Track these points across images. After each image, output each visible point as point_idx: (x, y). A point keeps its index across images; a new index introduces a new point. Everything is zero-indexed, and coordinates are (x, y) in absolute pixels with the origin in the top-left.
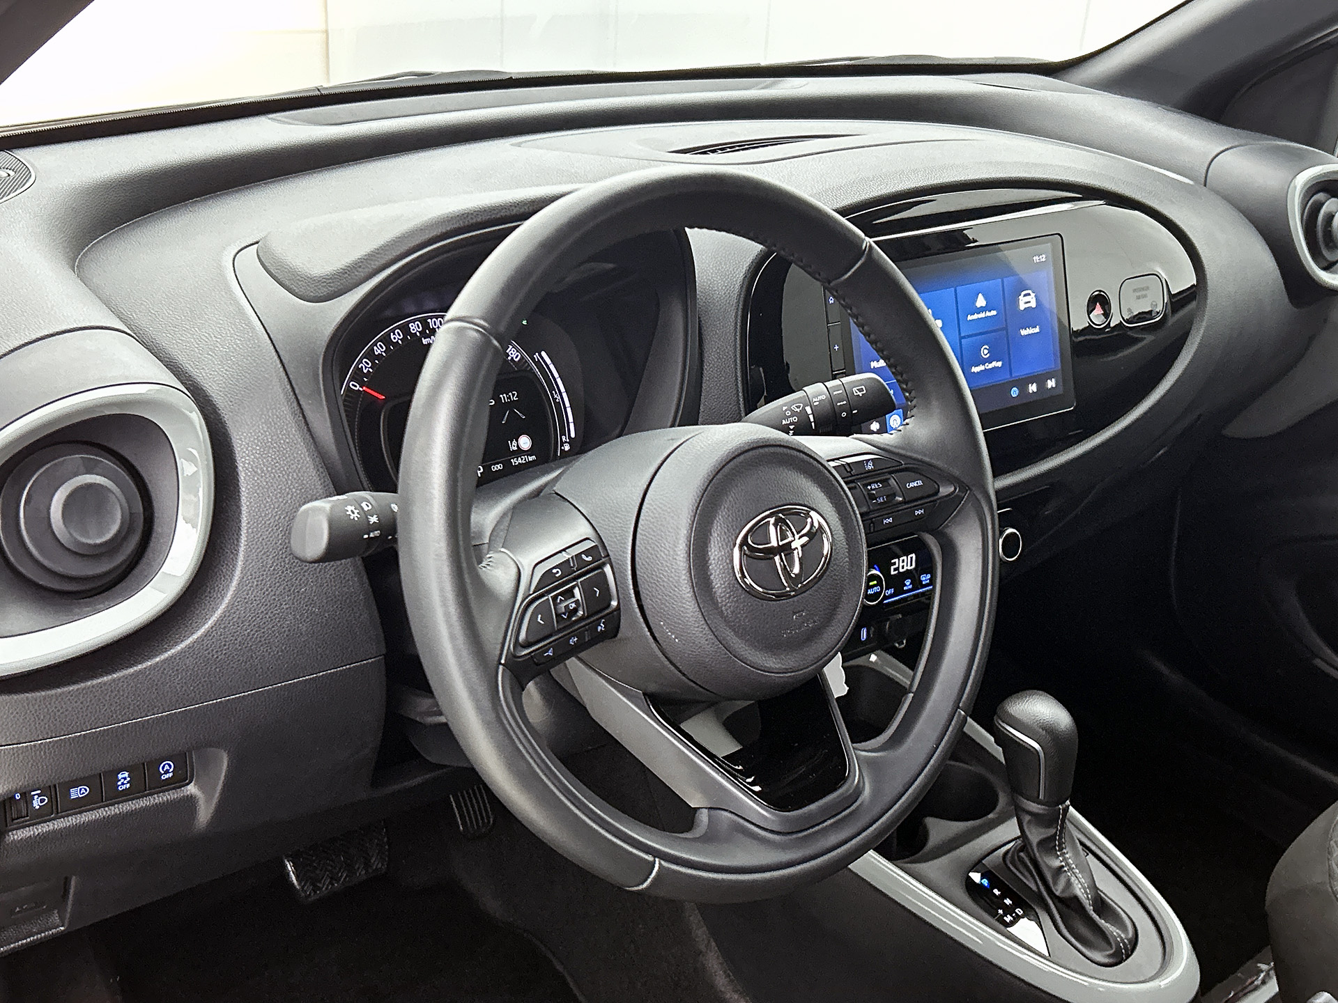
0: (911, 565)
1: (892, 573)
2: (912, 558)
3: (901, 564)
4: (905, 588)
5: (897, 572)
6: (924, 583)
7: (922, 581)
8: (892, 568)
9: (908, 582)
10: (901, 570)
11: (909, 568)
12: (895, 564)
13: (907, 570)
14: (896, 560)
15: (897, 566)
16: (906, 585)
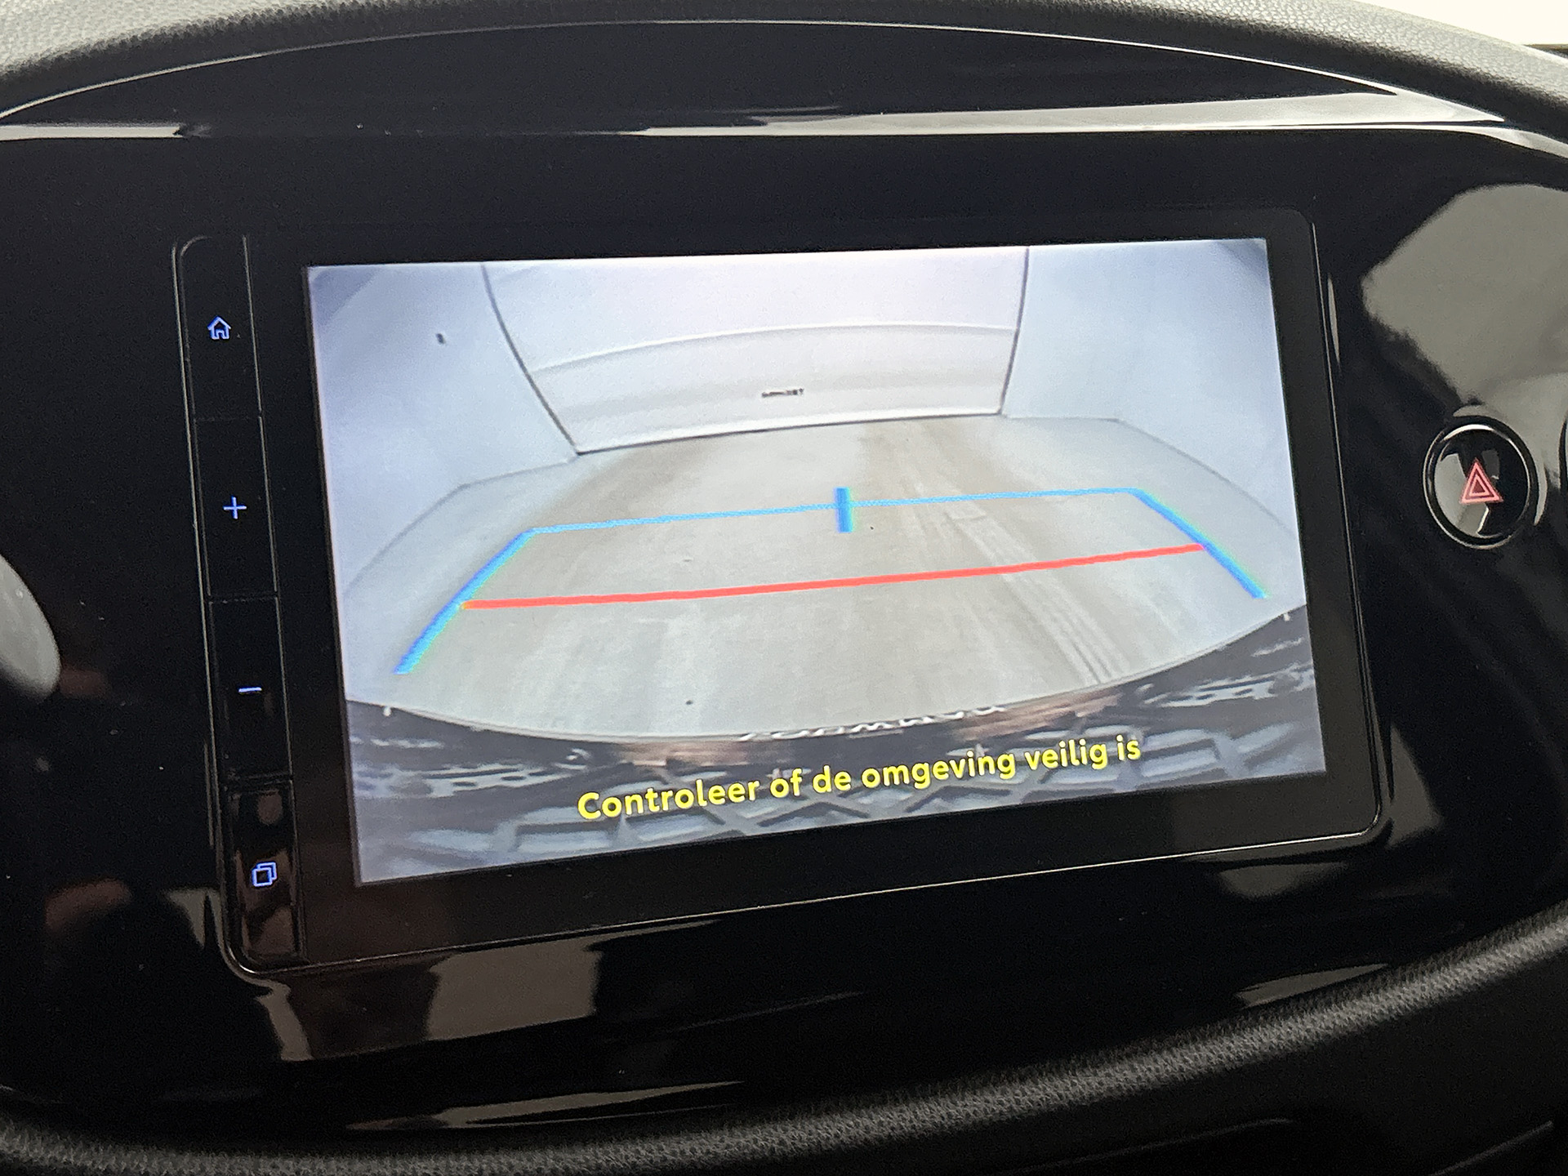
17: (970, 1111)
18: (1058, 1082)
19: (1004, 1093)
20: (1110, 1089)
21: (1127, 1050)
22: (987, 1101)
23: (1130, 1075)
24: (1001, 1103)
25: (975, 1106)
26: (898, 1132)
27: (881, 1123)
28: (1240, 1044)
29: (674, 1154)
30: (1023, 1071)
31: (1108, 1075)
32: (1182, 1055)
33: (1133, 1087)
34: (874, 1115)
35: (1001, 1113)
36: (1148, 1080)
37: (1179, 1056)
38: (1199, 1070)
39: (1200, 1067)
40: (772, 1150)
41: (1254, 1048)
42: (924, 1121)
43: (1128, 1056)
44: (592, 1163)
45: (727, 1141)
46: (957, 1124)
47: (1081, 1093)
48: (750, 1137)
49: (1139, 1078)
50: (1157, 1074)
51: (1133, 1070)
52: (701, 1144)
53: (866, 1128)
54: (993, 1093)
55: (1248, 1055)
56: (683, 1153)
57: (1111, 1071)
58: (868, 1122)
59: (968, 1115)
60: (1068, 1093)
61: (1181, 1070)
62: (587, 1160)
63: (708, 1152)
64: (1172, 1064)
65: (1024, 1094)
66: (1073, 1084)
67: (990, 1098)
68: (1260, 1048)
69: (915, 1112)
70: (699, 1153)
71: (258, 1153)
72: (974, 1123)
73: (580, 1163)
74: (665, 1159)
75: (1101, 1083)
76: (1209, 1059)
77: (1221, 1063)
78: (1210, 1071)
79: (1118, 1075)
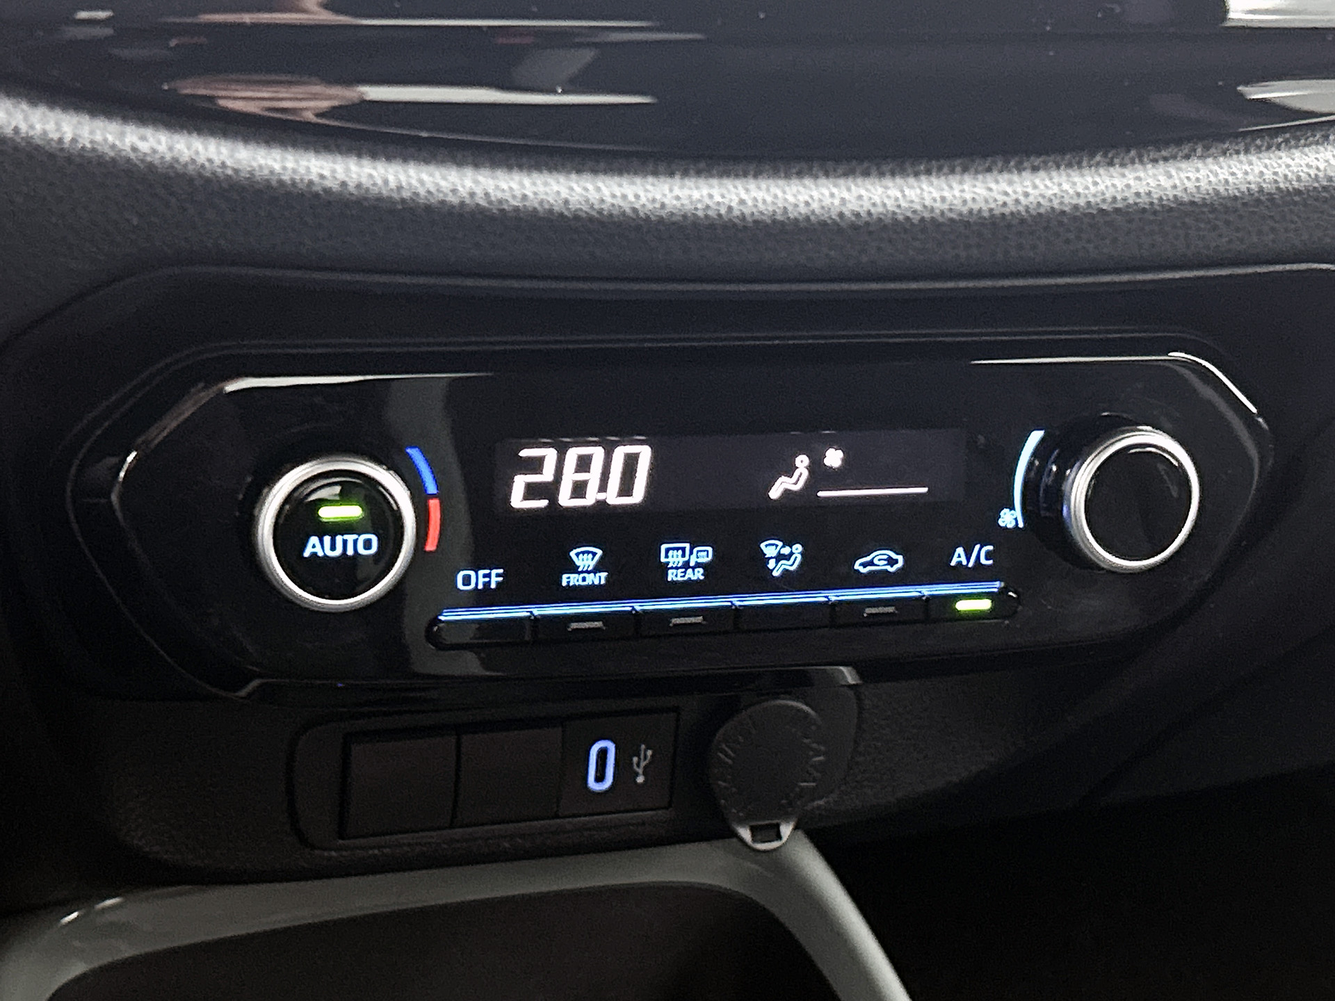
0: (626, 489)
1: (518, 500)
2: (631, 462)
3: (570, 476)
4: (569, 579)
5: (543, 503)
6: (671, 576)
7: (665, 568)
8: (520, 482)
9: (585, 557)
10: (565, 499)
11: (612, 497)
12: (535, 465)
13: (601, 504)
14: (550, 455)
15: (547, 475)
16: (574, 569)
17: (968, 196)
18: (1077, 179)
19: (1010, 183)
20: (1138, 194)
21: (1164, 153)
22: (990, 189)
23: (1163, 180)
24: (1006, 194)
25: (975, 193)
26: (881, 209)
27: (860, 197)
28: (1303, 163)
29: (614, 196)
30: (1037, 162)
31: (1139, 179)
32: (1230, 167)
33: (1167, 195)
34: (853, 187)
35: (1005, 204)
36: (1186, 189)
37: (1226, 168)
38: (1248, 186)
39: (1249, 183)
40: (730, 208)
41: (1318, 169)
42: (912, 202)
43: (1166, 159)
44: (518, 193)
45: (677, 191)
46: (951, 210)
47: (1103, 194)
48: (705, 191)
49: (1175, 187)
50: (1197, 184)
51: (1170, 177)
52: (647, 191)
53: (843, 199)
54: (997, 182)
55: (1310, 175)
56: (624, 197)
57: (1142, 174)
58: (846, 195)
59: (965, 202)
60: (1087, 192)
61: (1227, 181)
62: (511, 188)
63: (654, 200)
64: (1216, 175)
65: (1035, 187)
66: (1096, 184)
67: (993, 186)
68: (1325, 170)
69: (902, 191)
70: (643, 200)
71: (125, 119)
72: (971, 211)
73: (503, 191)
74: (602, 201)
75: (1128, 186)
76: (1262, 173)
77: (1276, 181)
78: (1261, 190)
79: (1150, 181)
